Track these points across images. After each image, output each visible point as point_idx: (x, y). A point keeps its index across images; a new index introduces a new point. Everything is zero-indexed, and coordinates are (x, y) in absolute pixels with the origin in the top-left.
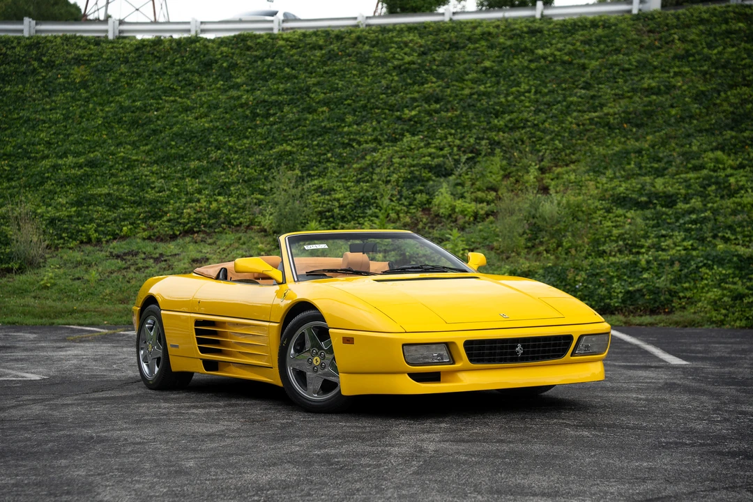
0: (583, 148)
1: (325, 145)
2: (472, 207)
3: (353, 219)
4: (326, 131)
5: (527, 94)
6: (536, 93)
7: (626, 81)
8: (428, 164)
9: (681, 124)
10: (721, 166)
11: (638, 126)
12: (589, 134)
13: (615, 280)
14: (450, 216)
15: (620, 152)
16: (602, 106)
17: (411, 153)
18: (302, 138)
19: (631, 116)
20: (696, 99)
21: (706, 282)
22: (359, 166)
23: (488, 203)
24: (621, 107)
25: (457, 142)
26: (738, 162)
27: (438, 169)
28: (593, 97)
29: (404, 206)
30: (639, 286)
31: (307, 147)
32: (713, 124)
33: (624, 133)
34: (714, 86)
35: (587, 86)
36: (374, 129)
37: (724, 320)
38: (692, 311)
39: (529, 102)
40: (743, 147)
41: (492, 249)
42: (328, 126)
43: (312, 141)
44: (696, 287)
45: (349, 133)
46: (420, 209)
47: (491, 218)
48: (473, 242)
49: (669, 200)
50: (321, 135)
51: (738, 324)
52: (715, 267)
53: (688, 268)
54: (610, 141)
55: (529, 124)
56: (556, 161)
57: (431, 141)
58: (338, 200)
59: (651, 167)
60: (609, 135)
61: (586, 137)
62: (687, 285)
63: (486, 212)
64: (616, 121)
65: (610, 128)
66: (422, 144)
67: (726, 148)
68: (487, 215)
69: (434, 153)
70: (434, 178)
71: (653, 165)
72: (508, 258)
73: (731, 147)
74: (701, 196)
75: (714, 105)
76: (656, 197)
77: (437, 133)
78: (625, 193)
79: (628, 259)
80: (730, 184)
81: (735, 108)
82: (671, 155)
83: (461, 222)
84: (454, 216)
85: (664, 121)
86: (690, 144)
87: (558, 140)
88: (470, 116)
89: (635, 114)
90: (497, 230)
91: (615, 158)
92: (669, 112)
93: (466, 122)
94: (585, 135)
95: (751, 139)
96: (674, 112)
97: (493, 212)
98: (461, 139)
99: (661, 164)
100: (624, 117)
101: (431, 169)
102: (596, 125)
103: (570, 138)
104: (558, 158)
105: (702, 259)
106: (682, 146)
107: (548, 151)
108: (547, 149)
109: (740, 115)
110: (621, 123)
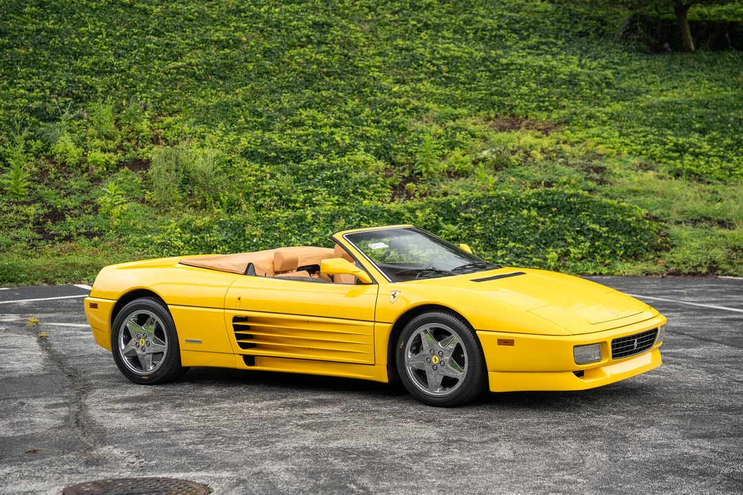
0: (180, 98)
2: (101, 156)
5: (100, 36)
6: (108, 36)
7: (193, 32)
9: (260, 79)
11: (221, 78)
12: (180, 84)
13: (290, 234)
14: (79, 165)
15: (218, 104)
16: (181, 55)
19: (213, 68)
20: (265, 57)
23: (116, 153)
24: (199, 58)
25: (47, 84)
26: (332, 121)
27: (40, 113)
28: (167, 45)
32: (291, 82)
33: (211, 85)
34: (278, 45)
35: (157, 33)
39: (105, 44)
40: (325, 106)
41: (143, 201)
46: (42, 158)
47: (125, 169)
49: (295, 156)
52: (371, 221)
54: (204, 93)
55: (115, 69)
56: (159, 111)
57: (15, 81)
59: (255, 121)
60: (199, 86)
61: (178, 87)
63: (116, 161)
64: (201, 72)
65: (196, 79)
66: (5, 83)
67: (313, 106)
68: (120, 165)
69: (25, 95)
70: (41, 123)
73: (317, 105)
75: (283, 63)
76: (282, 153)
77: (18, 72)
78: (250, 147)
79: (290, 213)
80: (337, 141)
81: (303, 68)
82: (268, 110)
83: (96, 172)
84: (84, 166)
85: (245, 76)
86: (279, 100)
87: (153, 88)
88: (46, 55)
89: (216, 66)
90: (139, 182)
91: (218, 110)
92: (246, 66)
93: (44, 61)
94: (176, 84)
95: (330, 98)
96: (251, 68)
97: (121, 162)
98: (49, 79)
99: (263, 119)
100: (207, 69)
101: (32, 112)
102: (183, 75)
103: (163, 87)
104: (160, 107)
105: (358, 214)
106: (272, 101)
107: (149, 99)
108: (147, 98)
109: (309, 75)
110: (206, 74)
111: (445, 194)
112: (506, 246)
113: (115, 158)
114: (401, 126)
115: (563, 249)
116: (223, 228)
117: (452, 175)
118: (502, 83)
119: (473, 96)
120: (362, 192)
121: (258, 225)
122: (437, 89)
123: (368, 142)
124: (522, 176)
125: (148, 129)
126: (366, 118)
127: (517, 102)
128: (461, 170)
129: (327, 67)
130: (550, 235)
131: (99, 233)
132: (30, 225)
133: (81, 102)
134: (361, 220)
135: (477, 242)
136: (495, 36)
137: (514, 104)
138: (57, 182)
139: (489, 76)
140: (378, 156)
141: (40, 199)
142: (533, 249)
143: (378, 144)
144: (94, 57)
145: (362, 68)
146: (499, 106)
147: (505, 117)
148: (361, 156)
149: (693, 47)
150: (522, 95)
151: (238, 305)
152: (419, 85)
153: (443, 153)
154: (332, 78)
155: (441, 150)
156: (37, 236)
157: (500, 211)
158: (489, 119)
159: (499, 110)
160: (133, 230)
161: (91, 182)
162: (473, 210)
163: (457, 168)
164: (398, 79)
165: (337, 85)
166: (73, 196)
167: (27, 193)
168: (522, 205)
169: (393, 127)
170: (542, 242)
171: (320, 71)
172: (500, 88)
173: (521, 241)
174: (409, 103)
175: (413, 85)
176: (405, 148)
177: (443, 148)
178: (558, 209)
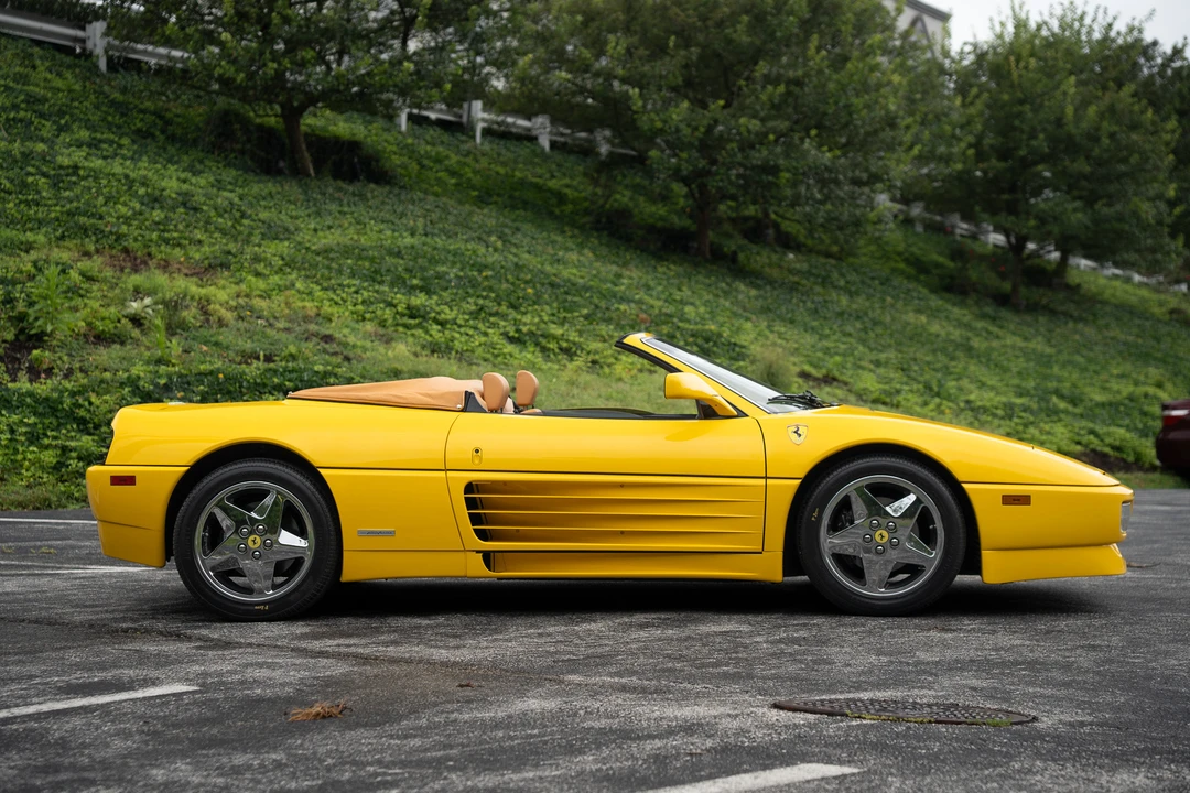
117: (92, 339)
124: (216, 344)
128: (109, 331)
136: (14, 119)
149: (312, 172)
151: (477, 462)
163: (101, 328)
172: (81, 205)
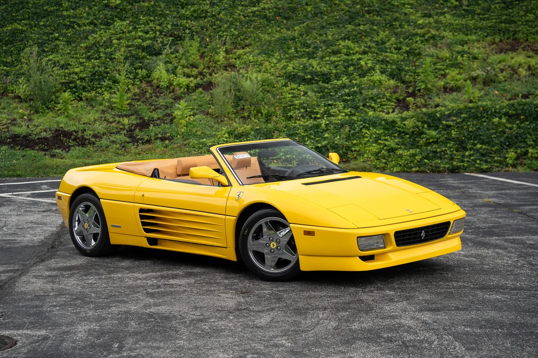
0: (252, 35)
1: (49, 26)
2: (184, 80)
3: (92, 89)
4: (48, 14)
8: (141, 45)
9: (315, 18)
10: (351, 52)
11: (286, 18)
12: (254, 24)
13: (307, 139)
14: (168, 87)
15: (279, 39)
17: (124, 36)
18: (29, 19)
19: (281, 11)
21: (367, 139)
22: (85, 45)
23: (196, 77)
24: (271, 3)
25: (158, 28)
26: (362, 49)
27: (149, 49)
29: (130, 79)
30: (324, 143)
31: (35, 26)
32: (338, 19)
33: (278, 24)
36: (88, 14)
37: (385, 167)
38: (362, 160)
40: (361, 37)
41: (207, 114)
42: (49, 9)
43: (38, 22)
44: (361, 143)
45: (69, 16)
46: (144, 82)
47: (201, 89)
48: (192, 109)
49: (326, 78)
50: (44, 17)
51: (395, 169)
52: (371, 128)
53: (354, 130)
54: (270, 30)
55: (209, 14)
56: (235, 45)
57: (137, 26)
58: (76, 73)
59: (304, 51)
60: (268, 25)
61: (252, 26)
62: (355, 142)
63: (195, 84)
64: (271, 14)
65: (267, 20)
66: (131, 28)
67: (351, 38)
68: (197, 86)
69: (142, 36)
70: (148, 57)
71: (305, 49)
72: (221, 121)
73: (354, 37)
74: (346, 75)
75: (335, 4)
76: (316, 75)
77: (140, 19)
78: (293, 72)
79: (310, 123)
80: (362, 65)
81: (350, 8)
82: (315, 42)
83: (178, 92)
84: (172, 88)
85: (304, 16)
86: (326, 34)
87: (233, 28)
88: (162, 6)
89: (283, 9)
90: (208, 99)
91: (277, 43)
92: (306, 8)
93: (160, 11)
94: (251, 25)
95: (365, 31)
96: (309, 9)
97: (199, 84)
98: (160, 25)
99: (311, 49)
100: (276, 12)
101: (144, 49)
102: (257, 17)
103: (241, 27)
104: (236, 42)
105: (361, 123)
106: (321, 35)
107: (228, 37)
108: (227, 35)
109: (353, 13)
110: (274, 16)
111: (437, 106)
112: (474, 147)
113: (195, 81)
114: (417, 51)
115: (523, 150)
116: (258, 134)
117: (448, 90)
118: (512, 12)
119: (484, 25)
120: (370, 105)
121: (284, 131)
122: (455, 20)
123: (387, 66)
124: (504, 90)
125: (224, 59)
126: (390, 46)
127: (520, 28)
128: (455, 86)
129: (369, 6)
130: (514, 138)
131: (170, 138)
132: (125, 132)
133: (180, 40)
134: (364, 127)
135: (452, 144)
137: (517, 30)
138: (150, 101)
139: (503, 7)
140: (392, 76)
141: (136, 113)
142: (497, 150)
143: (394, 67)
144: (196, 6)
145: (397, 6)
146: (504, 32)
147: (508, 41)
148: (377, 76)
150: (528, 21)
151: (142, 200)
152: (442, 18)
153: (445, 72)
154: (371, 15)
155: (443, 70)
156: (128, 140)
157: (476, 119)
158: (494, 43)
159: (504, 35)
160: (195, 135)
161: (175, 99)
162: (454, 118)
163: (451, 85)
164: (425, 14)
165: (374, 20)
166: (160, 111)
167: (128, 108)
168: (495, 114)
169: (410, 53)
170: (505, 144)
171: (362, 10)
172: (508, 17)
173: (488, 143)
174: (429, 32)
175: (436, 17)
176: (415, 69)
177: (446, 69)
178: (525, 116)
